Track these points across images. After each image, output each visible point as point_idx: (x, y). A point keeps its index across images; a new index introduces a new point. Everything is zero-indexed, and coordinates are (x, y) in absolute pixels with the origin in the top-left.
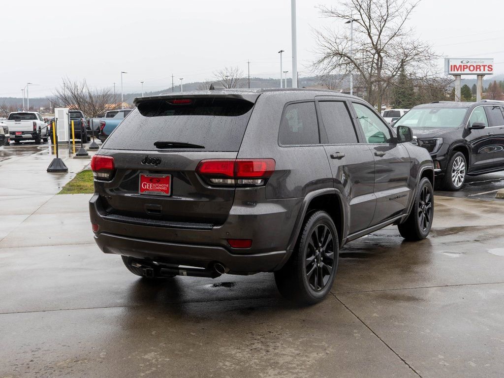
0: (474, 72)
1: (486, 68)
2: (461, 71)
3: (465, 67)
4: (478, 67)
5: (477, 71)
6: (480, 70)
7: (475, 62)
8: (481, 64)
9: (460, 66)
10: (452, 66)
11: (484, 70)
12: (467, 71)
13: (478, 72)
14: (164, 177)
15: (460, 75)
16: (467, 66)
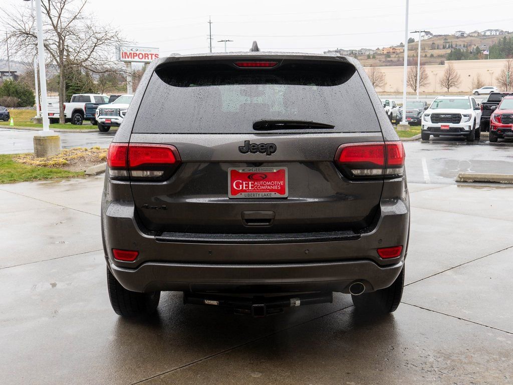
0: (143, 60)
1: (153, 56)
2: (131, 58)
3: (135, 55)
4: (146, 56)
5: (145, 59)
6: (148, 59)
7: (143, 51)
8: (149, 53)
9: (130, 53)
10: (122, 53)
11: (152, 59)
12: (136, 59)
13: (147, 60)
14: (275, 171)
15: (130, 62)
16: (136, 54)
